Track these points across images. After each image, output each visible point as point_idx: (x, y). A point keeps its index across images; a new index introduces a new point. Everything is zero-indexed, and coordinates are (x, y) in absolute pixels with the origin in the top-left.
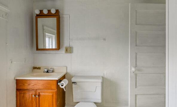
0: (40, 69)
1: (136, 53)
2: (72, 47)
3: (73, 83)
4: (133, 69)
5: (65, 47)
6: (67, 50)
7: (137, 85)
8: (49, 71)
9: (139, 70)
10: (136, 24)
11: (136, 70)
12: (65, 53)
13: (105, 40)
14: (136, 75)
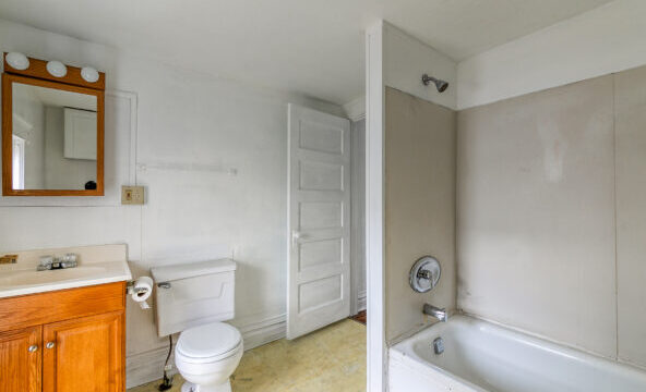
0: (14, 261)
1: (300, 204)
2: (147, 188)
3: (160, 285)
4: (296, 235)
5: (123, 187)
6: (129, 195)
7: (302, 265)
8: (63, 265)
9: (304, 236)
10: (300, 147)
11: (300, 237)
12: (123, 203)
13: (235, 172)
14: (299, 245)
